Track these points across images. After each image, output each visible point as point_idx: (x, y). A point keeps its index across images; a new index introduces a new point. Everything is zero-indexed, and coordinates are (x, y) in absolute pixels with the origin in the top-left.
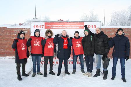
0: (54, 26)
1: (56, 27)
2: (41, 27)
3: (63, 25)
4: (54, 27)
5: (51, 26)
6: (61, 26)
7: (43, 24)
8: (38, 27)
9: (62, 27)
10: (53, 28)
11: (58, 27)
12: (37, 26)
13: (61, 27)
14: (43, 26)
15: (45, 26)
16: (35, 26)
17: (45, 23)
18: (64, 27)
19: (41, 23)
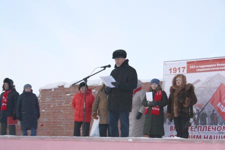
0: (203, 66)
1: (205, 68)
2: (181, 70)
3: (218, 65)
4: (203, 70)
5: (197, 67)
6: (213, 65)
7: (186, 65)
8: (176, 71)
10: (201, 70)
11: (208, 69)
12: (175, 69)
13: (213, 69)
14: (184, 68)
15: (188, 67)
16: (171, 69)
17: (188, 63)
18: (219, 67)
19: (180, 63)
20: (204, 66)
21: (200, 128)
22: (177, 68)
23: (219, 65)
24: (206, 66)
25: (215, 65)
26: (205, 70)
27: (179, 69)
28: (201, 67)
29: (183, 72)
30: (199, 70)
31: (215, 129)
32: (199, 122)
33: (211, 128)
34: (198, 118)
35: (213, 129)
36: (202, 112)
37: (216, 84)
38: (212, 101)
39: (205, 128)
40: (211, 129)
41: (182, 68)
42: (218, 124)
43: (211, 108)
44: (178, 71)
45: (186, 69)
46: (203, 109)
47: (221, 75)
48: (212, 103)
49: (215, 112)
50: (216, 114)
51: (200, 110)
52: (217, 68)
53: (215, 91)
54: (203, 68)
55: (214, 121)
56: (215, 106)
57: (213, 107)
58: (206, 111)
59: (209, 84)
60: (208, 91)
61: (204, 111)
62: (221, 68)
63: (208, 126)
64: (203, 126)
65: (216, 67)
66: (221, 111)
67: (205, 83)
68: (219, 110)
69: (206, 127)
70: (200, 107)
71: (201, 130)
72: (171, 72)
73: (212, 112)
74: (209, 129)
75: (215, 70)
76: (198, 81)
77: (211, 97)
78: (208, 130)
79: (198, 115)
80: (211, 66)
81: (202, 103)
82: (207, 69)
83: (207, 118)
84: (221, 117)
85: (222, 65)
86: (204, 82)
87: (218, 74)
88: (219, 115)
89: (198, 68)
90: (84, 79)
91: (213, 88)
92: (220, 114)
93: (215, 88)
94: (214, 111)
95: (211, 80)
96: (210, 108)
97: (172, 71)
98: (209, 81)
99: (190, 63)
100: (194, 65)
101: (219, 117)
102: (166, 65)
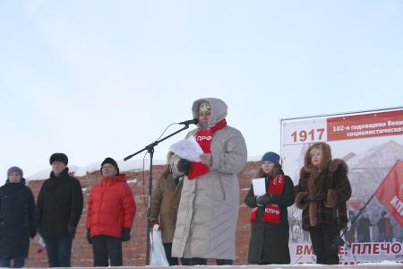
0: (360, 127)
1: (365, 130)
2: (317, 134)
3: (390, 123)
4: (360, 133)
5: (348, 128)
6: (380, 125)
7: (324, 125)
8: (305, 136)
9: (385, 131)
10: (356, 134)
11: (371, 132)
12: (303, 134)
13: (381, 131)
14: (322, 130)
15: (330, 130)
16: (295, 134)
17: (329, 121)
18: (391, 127)
19: (314, 122)
20: (363, 126)
21: (357, 248)
22: (308, 131)
23: (393, 123)
24: (367, 126)
25: (385, 124)
26: (363, 133)
27: (312, 132)
28: (355, 127)
29: (320, 138)
30: (351, 134)
31: (388, 249)
32: (356, 236)
33: (380, 247)
34: (352, 228)
35: (382, 248)
36: (360, 217)
37: (387, 161)
38: (381, 194)
39: (367, 247)
40: (380, 250)
41: (318, 130)
42: (394, 239)
43: (380, 208)
44: (309, 137)
45: (325, 134)
46: (362, 210)
47: (396, 144)
48: (380, 198)
49: (386, 216)
50: (388, 220)
51: (357, 213)
52: (389, 130)
53: (386, 174)
54: (359, 131)
56: (388, 204)
57: (382, 206)
58: (369, 213)
59: (372, 161)
60: (372, 175)
61: (364, 215)
62: (396, 130)
63: (372, 244)
64: (362, 244)
65: (387, 127)
66: (398, 214)
67: (364, 160)
68: (395, 212)
69: (370, 245)
70: (356, 208)
71: (359, 252)
72: (295, 141)
73: (380, 217)
74: (375, 249)
75: (384, 134)
76: (352, 155)
77: (378, 186)
78: (374, 252)
79: (352, 223)
80: (376, 125)
81: (361, 199)
82: (367, 132)
83: (371, 228)
84: (399, 225)
85: (397, 123)
86: (362, 158)
87: (392, 141)
88: (396, 222)
89: (350, 131)
90: (147, 148)
91: (380, 169)
92: (396, 219)
93: (384, 169)
94: (384, 213)
95: (375, 153)
96: (376, 208)
97: (298, 137)
98: (374, 155)
99: (332, 121)
100: (342, 125)
101: (396, 225)
102: (285, 124)
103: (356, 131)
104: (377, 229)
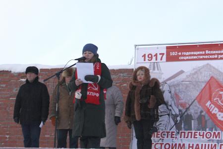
0: (188, 53)
1: (191, 55)
2: (159, 57)
3: (207, 52)
4: (187, 58)
5: (180, 54)
6: (201, 53)
7: (164, 51)
8: (152, 57)
9: (204, 57)
10: (185, 58)
11: (195, 57)
12: (150, 56)
13: (201, 57)
14: (163, 54)
15: (168, 54)
16: (144, 56)
17: (167, 48)
18: (208, 54)
19: (158, 48)
20: (190, 53)
21: (183, 134)
22: (153, 54)
23: (209, 52)
24: (192, 53)
25: (204, 53)
26: (190, 58)
27: (156, 55)
28: (185, 53)
29: (161, 59)
30: (182, 58)
31: (203, 135)
32: (183, 126)
33: (198, 134)
34: (180, 121)
35: (200, 135)
36: (186, 114)
37: (205, 77)
38: (200, 98)
39: (190, 134)
40: (198, 136)
41: (160, 54)
42: (207, 129)
43: (199, 108)
44: (154, 58)
45: (165, 56)
46: (187, 109)
47: (210, 65)
48: (199, 102)
49: (203, 114)
50: (204, 116)
51: (184, 111)
52: (206, 57)
53: (203, 86)
54: (187, 56)
55: (202, 125)
56: (204, 106)
57: (200, 107)
58: (192, 111)
59: (195, 76)
60: (195, 86)
61: (189, 112)
62: (211, 57)
63: (193, 132)
64: (187, 132)
65: (205, 54)
66: (211, 112)
67: (190, 76)
68: (208, 111)
69: (192, 133)
70: (183, 107)
71: (184, 137)
72: (145, 60)
73: (199, 114)
74: (195, 135)
75: (204, 59)
76: (182, 72)
77: (198, 93)
78: (194, 137)
79: (181, 117)
80: (198, 53)
81: (187, 102)
82: (192, 57)
83: (193, 121)
84: (211, 120)
85: (212, 52)
86: (189, 74)
87: (208, 64)
88: (209, 118)
89: (181, 56)
91: (200, 82)
92: (209, 115)
93: (203, 82)
94: (201, 112)
95: (197, 72)
96: (196, 108)
97: (147, 58)
98: (196, 73)
99: (170, 49)
100: (175, 52)
101: (209, 120)
102: (138, 49)
103: (185, 56)
104: (196, 122)
